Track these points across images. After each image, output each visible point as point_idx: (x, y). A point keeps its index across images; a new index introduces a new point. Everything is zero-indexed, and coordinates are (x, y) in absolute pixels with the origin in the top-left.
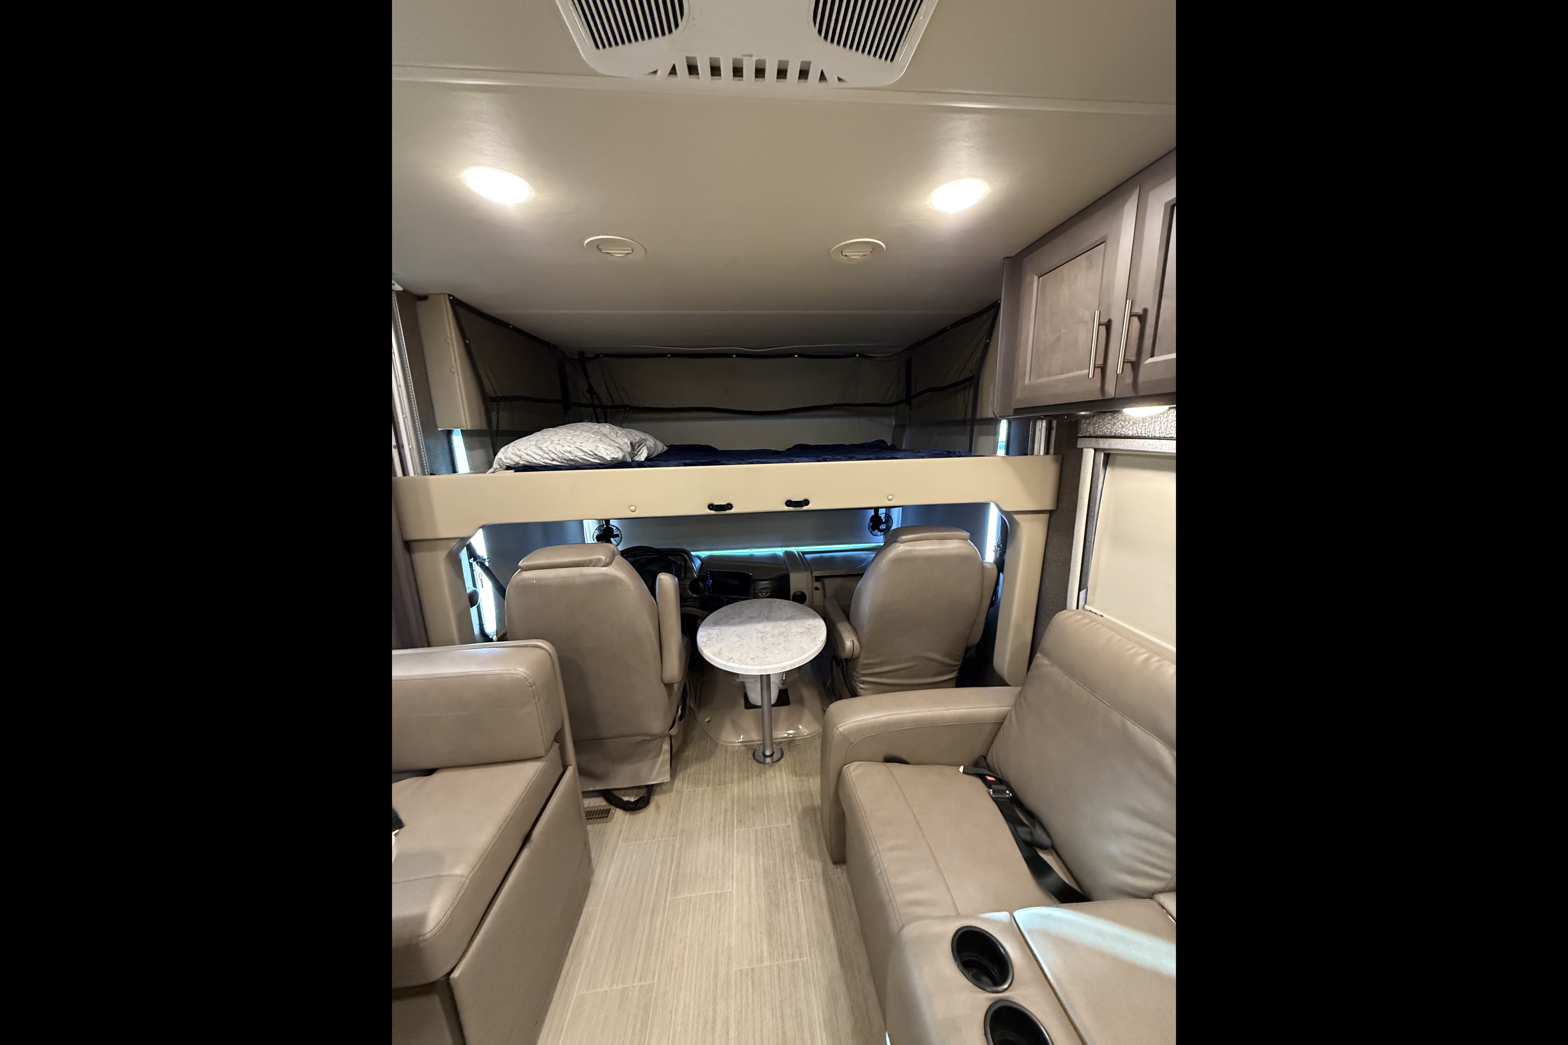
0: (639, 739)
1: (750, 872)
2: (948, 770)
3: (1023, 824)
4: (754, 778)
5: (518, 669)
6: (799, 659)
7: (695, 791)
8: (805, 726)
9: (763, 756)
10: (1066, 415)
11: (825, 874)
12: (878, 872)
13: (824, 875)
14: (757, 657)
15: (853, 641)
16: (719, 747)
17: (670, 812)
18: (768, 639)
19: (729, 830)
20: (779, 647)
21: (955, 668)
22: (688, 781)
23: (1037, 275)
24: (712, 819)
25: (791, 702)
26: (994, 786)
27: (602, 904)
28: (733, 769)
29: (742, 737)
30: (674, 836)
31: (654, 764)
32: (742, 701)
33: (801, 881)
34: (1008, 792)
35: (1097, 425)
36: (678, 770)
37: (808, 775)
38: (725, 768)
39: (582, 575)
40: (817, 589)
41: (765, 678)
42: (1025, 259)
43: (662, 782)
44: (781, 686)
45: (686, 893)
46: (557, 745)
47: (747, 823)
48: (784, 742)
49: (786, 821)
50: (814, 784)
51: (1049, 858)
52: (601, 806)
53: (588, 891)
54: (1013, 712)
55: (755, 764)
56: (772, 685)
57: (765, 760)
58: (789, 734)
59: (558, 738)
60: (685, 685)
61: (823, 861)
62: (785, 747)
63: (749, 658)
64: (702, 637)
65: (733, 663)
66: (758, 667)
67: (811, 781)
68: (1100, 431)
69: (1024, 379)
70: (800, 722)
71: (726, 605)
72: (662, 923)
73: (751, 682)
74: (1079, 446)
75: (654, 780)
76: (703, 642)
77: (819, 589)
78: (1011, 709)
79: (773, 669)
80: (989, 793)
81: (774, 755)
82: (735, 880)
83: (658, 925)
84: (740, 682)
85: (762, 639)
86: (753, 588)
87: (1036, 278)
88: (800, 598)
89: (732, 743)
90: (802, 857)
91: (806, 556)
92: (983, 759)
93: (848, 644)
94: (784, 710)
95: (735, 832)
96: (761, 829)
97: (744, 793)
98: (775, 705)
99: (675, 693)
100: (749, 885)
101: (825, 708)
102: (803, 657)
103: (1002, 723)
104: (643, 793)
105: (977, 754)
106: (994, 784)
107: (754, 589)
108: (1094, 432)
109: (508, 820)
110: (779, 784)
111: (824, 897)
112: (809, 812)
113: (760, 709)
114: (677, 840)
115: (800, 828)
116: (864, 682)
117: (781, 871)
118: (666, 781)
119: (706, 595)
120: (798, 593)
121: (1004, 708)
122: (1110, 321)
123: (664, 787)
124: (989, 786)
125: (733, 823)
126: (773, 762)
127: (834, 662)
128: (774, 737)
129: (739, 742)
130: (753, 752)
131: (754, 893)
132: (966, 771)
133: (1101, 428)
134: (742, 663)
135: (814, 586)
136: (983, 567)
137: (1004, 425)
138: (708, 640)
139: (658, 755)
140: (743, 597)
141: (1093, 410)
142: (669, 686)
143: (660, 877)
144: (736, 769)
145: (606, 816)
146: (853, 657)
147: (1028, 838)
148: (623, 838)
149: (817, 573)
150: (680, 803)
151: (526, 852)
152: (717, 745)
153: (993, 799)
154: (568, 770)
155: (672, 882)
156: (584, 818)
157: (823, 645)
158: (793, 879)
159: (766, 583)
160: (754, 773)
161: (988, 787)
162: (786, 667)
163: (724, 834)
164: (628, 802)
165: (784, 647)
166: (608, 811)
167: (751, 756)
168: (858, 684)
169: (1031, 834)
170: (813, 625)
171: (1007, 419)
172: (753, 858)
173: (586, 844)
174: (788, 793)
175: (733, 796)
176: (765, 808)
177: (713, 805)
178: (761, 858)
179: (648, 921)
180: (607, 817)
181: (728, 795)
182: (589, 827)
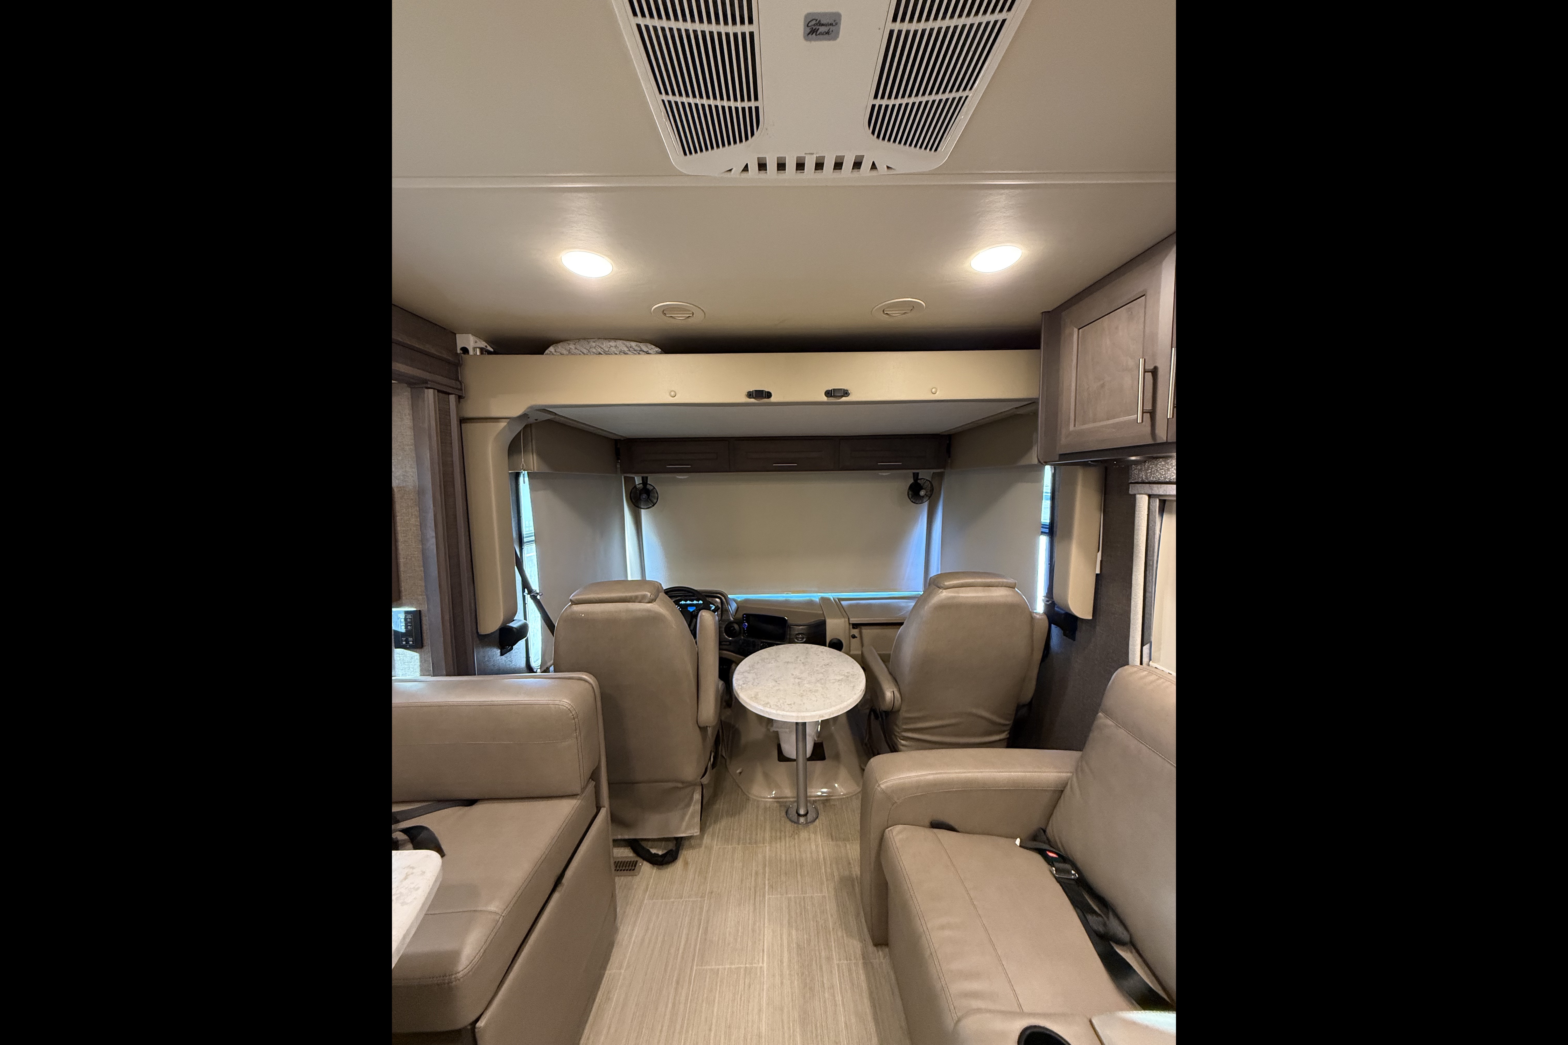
0: (671, 785)
1: (782, 945)
2: (1002, 841)
3: (1094, 912)
4: (787, 838)
5: (563, 700)
6: (838, 707)
7: (724, 848)
8: (841, 785)
9: (797, 815)
10: (1115, 460)
11: (865, 956)
12: (928, 953)
13: (864, 958)
14: (794, 704)
15: (893, 692)
16: (751, 802)
17: (698, 870)
18: (806, 685)
19: (760, 896)
20: (816, 694)
21: (1005, 728)
22: (718, 837)
23: (1076, 327)
24: (742, 880)
25: (826, 757)
26: (1056, 864)
27: (625, 967)
28: (765, 827)
29: (774, 792)
30: (702, 897)
31: (684, 815)
32: (775, 753)
33: (838, 962)
34: (1073, 872)
35: (1150, 471)
36: (708, 824)
37: (846, 840)
38: (757, 826)
39: (627, 611)
40: (854, 637)
41: (800, 727)
42: (1063, 313)
43: (690, 835)
44: (816, 739)
45: (713, 963)
46: (593, 783)
47: (779, 890)
48: (819, 800)
49: (821, 891)
50: (853, 850)
51: (1127, 955)
52: (629, 857)
53: (611, 952)
54: (1075, 779)
55: (789, 824)
56: (807, 737)
57: (798, 820)
58: (823, 793)
59: (594, 776)
60: (718, 732)
61: (863, 940)
62: (820, 807)
63: (786, 704)
64: (737, 680)
65: (770, 708)
66: (794, 714)
67: (848, 846)
68: (1153, 477)
69: (1068, 425)
70: (836, 781)
71: (761, 649)
72: (687, 997)
73: (786, 732)
74: (1130, 492)
75: (683, 833)
76: (739, 685)
77: (856, 637)
78: (1072, 777)
79: (812, 717)
80: (1051, 872)
81: (808, 815)
82: (765, 953)
83: (683, 998)
84: (774, 731)
85: (799, 684)
86: (789, 632)
87: (1076, 330)
88: (837, 645)
89: (764, 798)
90: (840, 934)
91: (843, 603)
92: (1042, 831)
93: (889, 695)
94: (819, 764)
95: (767, 898)
96: (794, 897)
97: (776, 855)
98: (810, 759)
99: (709, 738)
100: (782, 962)
101: (863, 767)
102: (842, 706)
103: (1062, 791)
104: (671, 846)
105: (1034, 826)
106: (1057, 862)
107: (790, 634)
108: (1147, 478)
109: (542, 858)
110: (814, 847)
111: (864, 985)
112: (846, 882)
113: (795, 763)
114: (706, 901)
115: (837, 899)
116: (906, 739)
117: (817, 948)
118: (695, 834)
119: (741, 639)
120: (835, 641)
121: (1064, 774)
122: (1156, 368)
123: (693, 842)
124: (1051, 863)
125: (765, 888)
126: (807, 823)
127: (872, 717)
128: (808, 794)
129: (771, 798)
130: (786, 809)
131: (786, 972)
132: (1023, 845)
133: (1154, 474)
134: (779, 708)
135: (852, 634)
136: (1032, 617)
137: (1048, 471)
138: (744, 684)
139: (688, 805)
140: (779, 643)
141: (1145, 454)
142: (703, 729)
143: (687, 941)
144: (768, 828)
145: (633, 868)
146: (894, 710)
147: (1101, 929)
148: (649, 895)
149: (854, 620)
150: (710, 859)
151: (556, 896)
152: (748, 799)
153: (1056, 879)
154: (601, 810)
155: (699, 950)
156: (613, 868)
157: (862, 694)
158: (829, 959)
159: (802, 629)
160: (787, 834)
161: (1049, 864)
162: (824, 715)
163: (755, 898)
164: (656, 855)
165: (822, 695)
166: (635, 864)
167: (784, 813)
168: (899, 740)
169: (1105, 925)
170: (851, 673)
171: (1051, 465)
172: (785, 931)
173: (613, 896)
174: (824, 857)
175: (765, 857)
176: (799, 874)
177: (743, 866)
178: (794, 932)
179: (672, 991)
180: (634, 870)
181: (760, 856)
182: (617, 879)
